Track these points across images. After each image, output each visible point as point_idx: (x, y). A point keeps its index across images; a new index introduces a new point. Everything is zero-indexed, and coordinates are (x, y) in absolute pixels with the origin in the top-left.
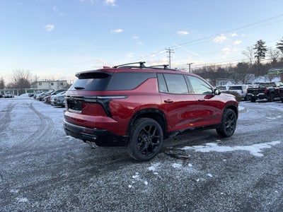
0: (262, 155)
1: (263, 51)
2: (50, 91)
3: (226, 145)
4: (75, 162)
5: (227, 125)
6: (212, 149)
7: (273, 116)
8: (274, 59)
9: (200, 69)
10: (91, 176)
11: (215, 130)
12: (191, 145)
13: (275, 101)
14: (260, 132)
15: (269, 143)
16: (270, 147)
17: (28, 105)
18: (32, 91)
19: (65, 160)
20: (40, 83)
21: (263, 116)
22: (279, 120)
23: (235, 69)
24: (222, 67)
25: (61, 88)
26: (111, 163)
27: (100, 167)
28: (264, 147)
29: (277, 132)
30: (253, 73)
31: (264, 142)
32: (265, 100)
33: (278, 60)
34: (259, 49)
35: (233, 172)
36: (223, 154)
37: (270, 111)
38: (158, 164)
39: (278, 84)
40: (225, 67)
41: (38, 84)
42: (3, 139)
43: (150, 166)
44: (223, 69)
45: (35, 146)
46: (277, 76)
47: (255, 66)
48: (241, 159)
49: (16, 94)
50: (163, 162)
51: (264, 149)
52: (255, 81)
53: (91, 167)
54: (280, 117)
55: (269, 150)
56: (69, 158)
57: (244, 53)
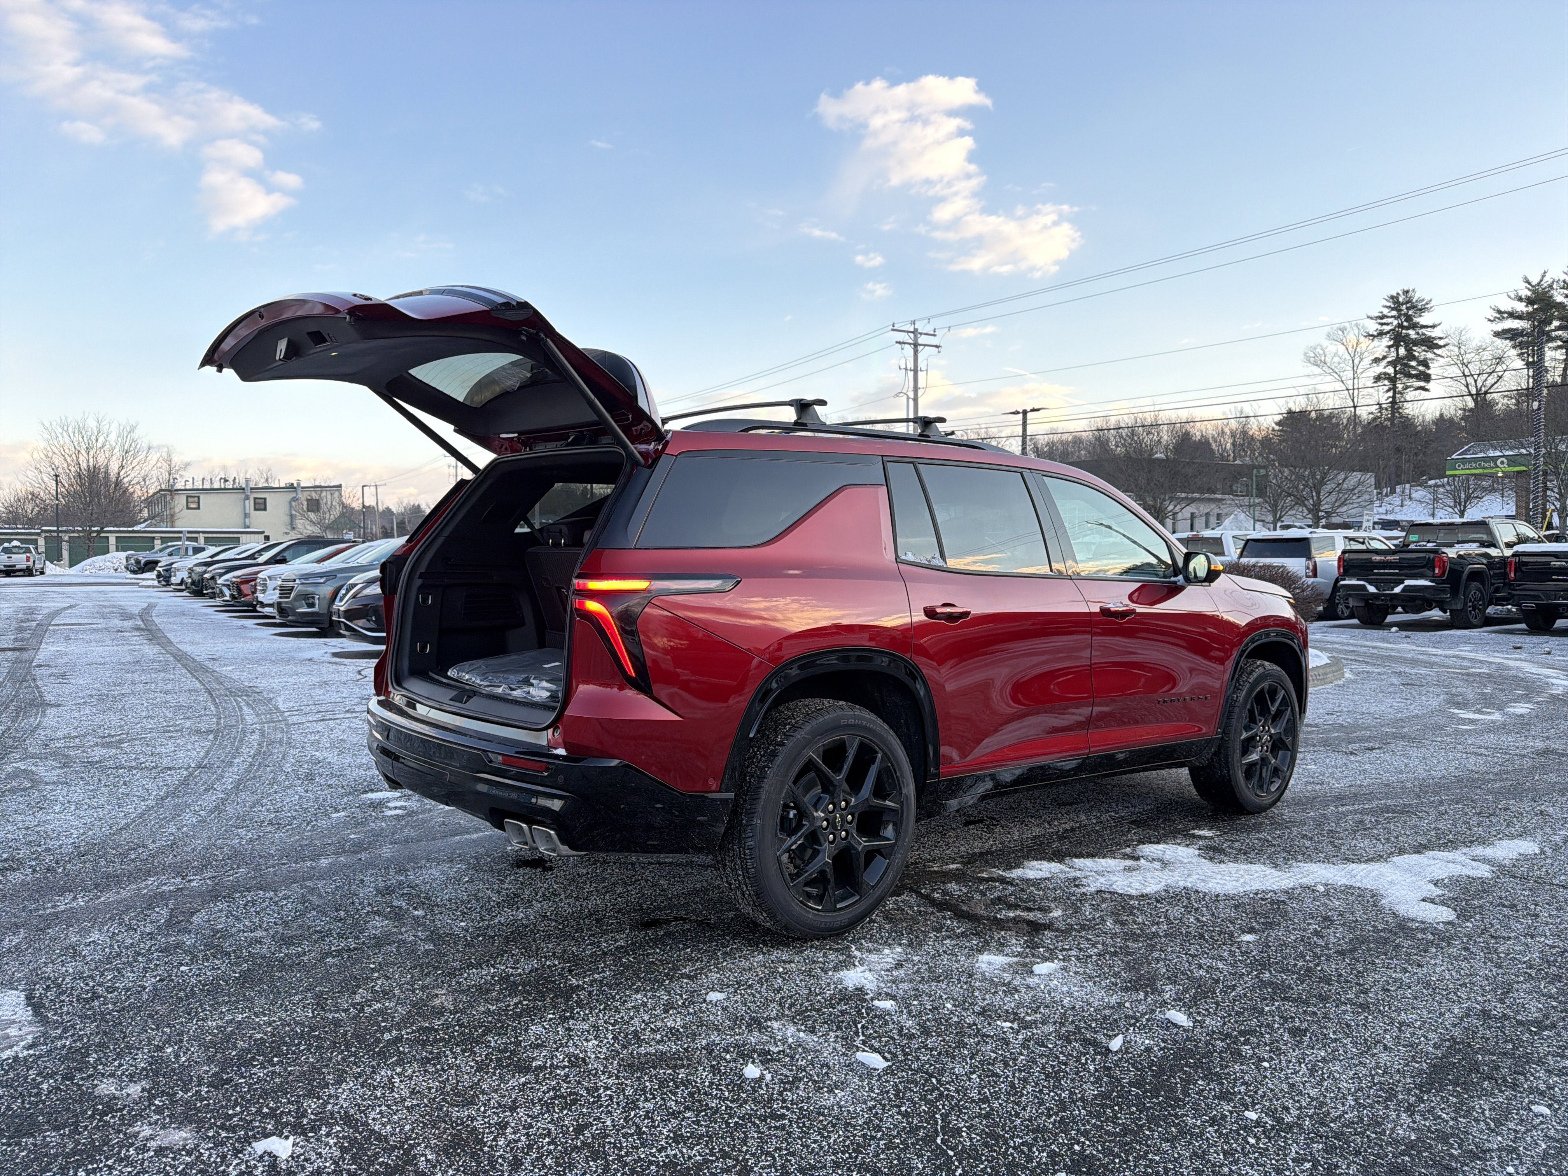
0: (1446, 914)
1: (1419, 352)
2: (252, 544)
3: (1247, 854)
4: (434, 937)
5: (1248, 745)
6: (1177, 879)
7: (1488, 702)
8: (1480, 397)
9: (1077, 441)
10: (533, 1013)
11: (1184, 773)
12: (1059, 856)
13: (1489, 621)
14: (1424, 788)
15: (1479, 851)
16: (1483, 871)
17: (126, 616)
18: (147, 543)
19: (378, 925)
20: (194, 497)
21: (1434, 703)
22: (1522, 724)
23: (1266, 442)
24: (1196, 432)
25: (307, 528)
26: (634, 947)
27: (576, 964)
28: (1456, 870)
29: (1515, 791)
30: (1364, 469)
31: (1451, 845)
32: (1435, 614)
33: (1501, 402)
34: (1398, 339)
35: (1298, 1001)
36: (1238, 903)
37: (1469, 678)
38: (890, 955)
39: (1505, 532)
40: (1210, 430)
41: (180, 501)
42: (15, 802)
43: (848, 963)
44: (1204, 444)
45: (199, 843)
46: (1495, 485)
47: (1375, 427)
48: (1336, 936)
49: (54, 556)
50: (915, 945)
51: (1454, 881)
52: (1379, 512)
53: (526, 966)
54: (1522, 709)
55: (1483, 887)
56: (398, 915)
57: (1317, 360)
